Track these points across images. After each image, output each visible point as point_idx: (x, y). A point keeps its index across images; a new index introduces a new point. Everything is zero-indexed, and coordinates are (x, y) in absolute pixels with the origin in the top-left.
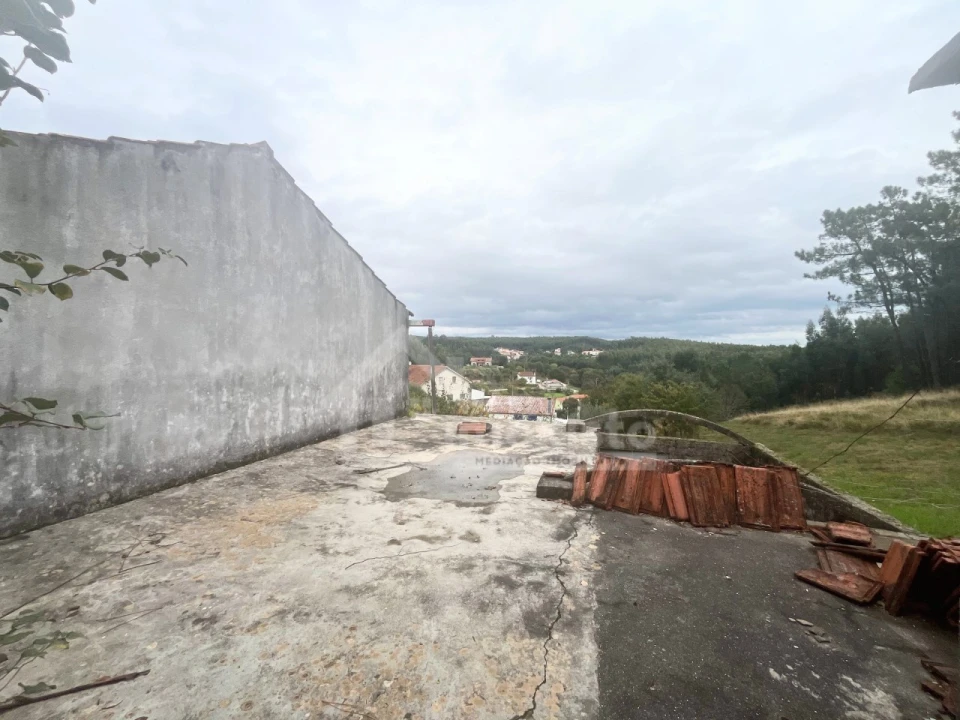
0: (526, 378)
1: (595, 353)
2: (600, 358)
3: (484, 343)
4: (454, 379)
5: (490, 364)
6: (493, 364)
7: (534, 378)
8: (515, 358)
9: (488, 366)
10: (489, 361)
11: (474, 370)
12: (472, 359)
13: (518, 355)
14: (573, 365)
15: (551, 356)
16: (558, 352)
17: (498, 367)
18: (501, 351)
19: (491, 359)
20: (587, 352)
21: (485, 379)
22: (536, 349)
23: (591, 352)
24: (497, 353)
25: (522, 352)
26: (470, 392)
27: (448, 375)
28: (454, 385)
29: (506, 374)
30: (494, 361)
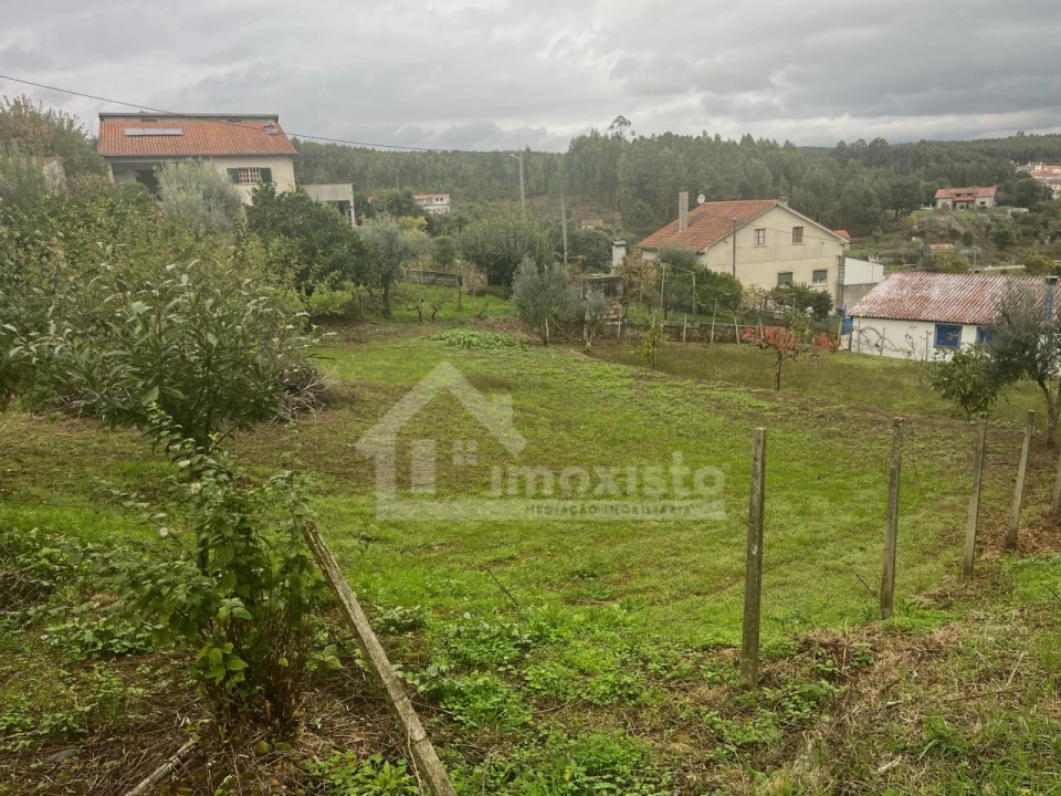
3: (992, 154)
4: (798, 234)
5: (989, 203)
6: (1000, 203)
9: (983, 208)
10: (986, 196)
11: (941, 219)
12: (940, 193)
17: (1010, 210)
19: (992, 191)
21: (967, 240)
26: (842, 265)
27: (779, 221)
28: (798, 248)
29: (1035, 234)
30: (1002, 195)
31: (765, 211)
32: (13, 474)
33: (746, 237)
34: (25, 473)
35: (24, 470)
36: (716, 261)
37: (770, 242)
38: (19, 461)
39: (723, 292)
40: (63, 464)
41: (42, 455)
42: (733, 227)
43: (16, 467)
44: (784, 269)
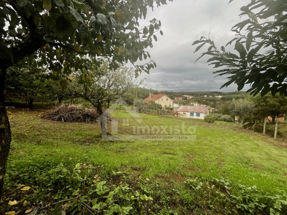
0: (194, 104)
1: (220, 97)
2: (222, 99)
4: (167, 99)
6: (182, 99)
7: (197, 104)
8: (190, 98)
9: (180, 100)
11: (176, 101)
12: (175, 98)
13: (191, 97)
14: (211, 101)
15: (203, 97)
16: (206, 96)
17: (184, 100)
18: (185, 96)
20: (217, 97)
22: (197, 96)
23: (218, 96)
24: (184, 96)
25: (192, 97)
26: (173, 104)
27: (165, 97)
28: (167, 102)
29: (187, 103)
30: (183, 98)
31: (162, 96)
32: (38, 135)
33: (160, 99)
34: (43, 135)
35: (42, 134)
36: (157, 102)
37: (163, 100)
38: (40, 131)
39: (160, 107)
40: (55, 132)
41: (47, 129)
42: (159, 98)
43: (39, 133)
44: (166, 105)
